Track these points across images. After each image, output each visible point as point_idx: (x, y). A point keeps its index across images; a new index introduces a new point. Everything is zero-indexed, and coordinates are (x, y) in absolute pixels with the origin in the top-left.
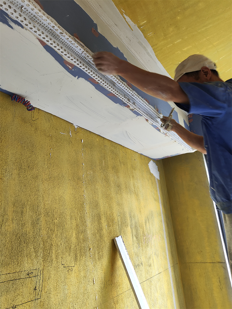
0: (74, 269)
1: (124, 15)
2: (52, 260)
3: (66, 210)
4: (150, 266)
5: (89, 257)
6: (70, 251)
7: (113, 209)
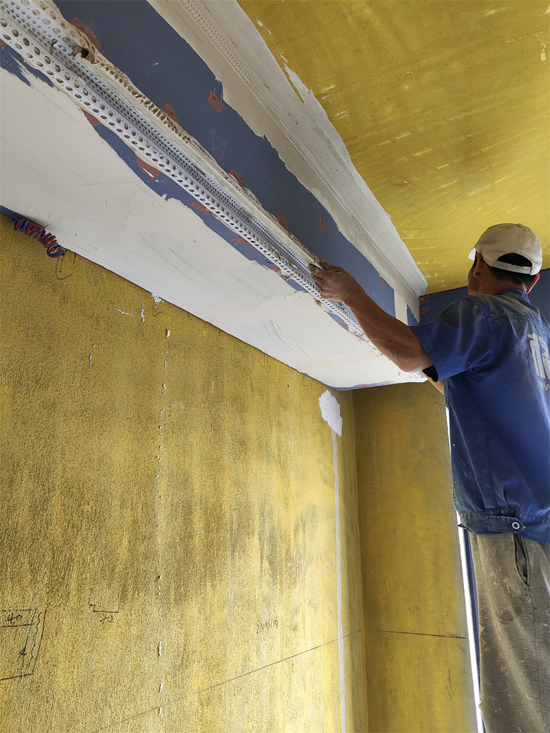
0: (116, 617)
1: (287, 68)
2: (69, 594)
3: (113, 486)
4: (295, 629)
5: (154, 594)
6: (112, 578)
7: (224, 493)
